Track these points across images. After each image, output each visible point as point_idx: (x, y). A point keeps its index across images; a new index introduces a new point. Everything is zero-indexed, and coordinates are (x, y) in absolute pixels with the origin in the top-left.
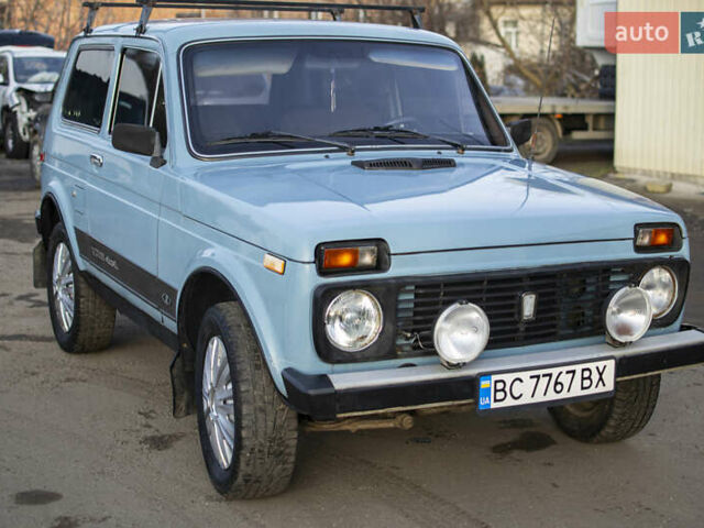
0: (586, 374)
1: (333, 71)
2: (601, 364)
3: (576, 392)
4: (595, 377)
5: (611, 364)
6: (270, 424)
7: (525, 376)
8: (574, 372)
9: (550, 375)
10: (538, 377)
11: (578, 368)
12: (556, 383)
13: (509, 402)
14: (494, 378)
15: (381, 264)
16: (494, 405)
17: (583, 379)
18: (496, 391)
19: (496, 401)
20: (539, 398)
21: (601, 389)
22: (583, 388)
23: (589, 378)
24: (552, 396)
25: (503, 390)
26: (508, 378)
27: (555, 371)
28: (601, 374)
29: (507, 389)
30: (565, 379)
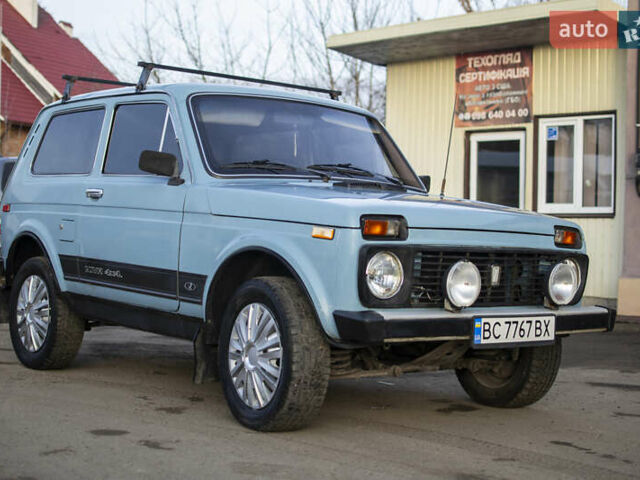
0: (538, 325)
1: (295, 126)
2: (547, 319)
3: (532, 338)
4: (543, 328)
5: (552, 320)
6: (313, 360)
7: (502, 321)
8: (531, 322)
9: (517, 323)
10: (509, 323)
11: (534, 319)
12: (521, 329)
13: (492, 340)
14: (484, 320)
15: (401, 235)
16: (483, 342)
17: (536, 328)
18: (485, 330)
19: (484, 338)
20: (510, 340)
21: (546, 338)
22: (537, 336)
23: (540, 328)
24: (517, 339)
25: (488, 330)
26: (492, 321)
27: (520, 320)
28: (547, 326)
29: (491, 330)
30: (526, 326)
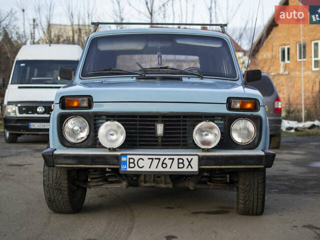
0: (181, 161)
2: (190, 158)
3: (175, 169)
4: (186, 163)
5: (196, 158)
7: (145, 157)
8: (173, 159)
9: (159, 159)
10: (152, 159)
11: (176, 158)
12: (163, 163)
13: (136, 169)
14: (129, 157)
15: (90, 106)
16: (129, 169)
17: (179, 163)
18: (130, 163)
19: (129, 167)
20: (153, 169)
21: (190, 169)
22: (179, 168)
23: (182, 163)
24: (160, 169)
25: (133, 163)
26: (136, 158)
27: (162, 158)
28: (190, 162)
29: (136, 163)
30: (169, 162)
